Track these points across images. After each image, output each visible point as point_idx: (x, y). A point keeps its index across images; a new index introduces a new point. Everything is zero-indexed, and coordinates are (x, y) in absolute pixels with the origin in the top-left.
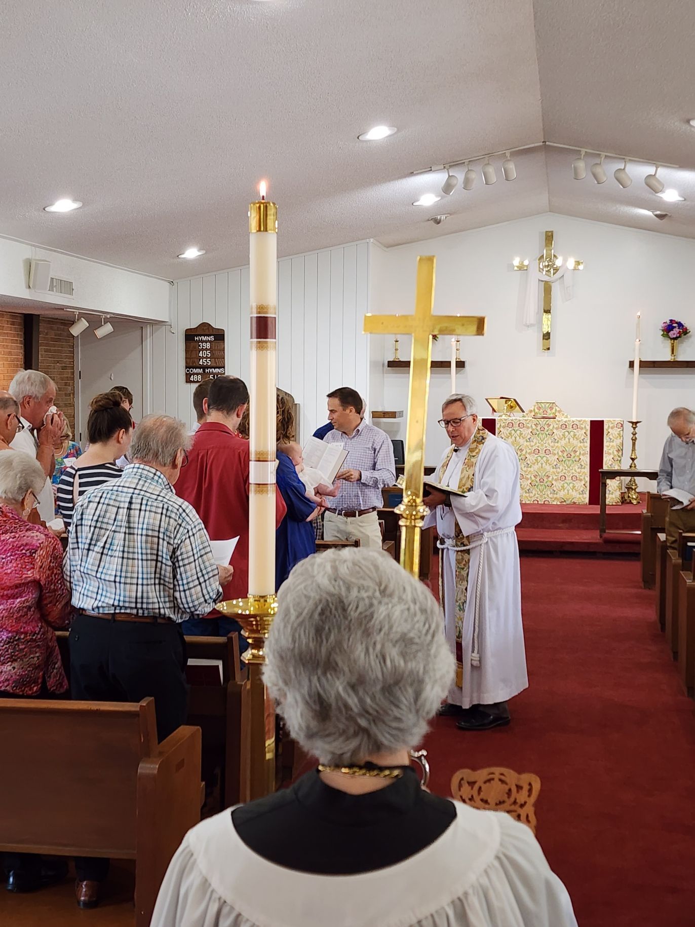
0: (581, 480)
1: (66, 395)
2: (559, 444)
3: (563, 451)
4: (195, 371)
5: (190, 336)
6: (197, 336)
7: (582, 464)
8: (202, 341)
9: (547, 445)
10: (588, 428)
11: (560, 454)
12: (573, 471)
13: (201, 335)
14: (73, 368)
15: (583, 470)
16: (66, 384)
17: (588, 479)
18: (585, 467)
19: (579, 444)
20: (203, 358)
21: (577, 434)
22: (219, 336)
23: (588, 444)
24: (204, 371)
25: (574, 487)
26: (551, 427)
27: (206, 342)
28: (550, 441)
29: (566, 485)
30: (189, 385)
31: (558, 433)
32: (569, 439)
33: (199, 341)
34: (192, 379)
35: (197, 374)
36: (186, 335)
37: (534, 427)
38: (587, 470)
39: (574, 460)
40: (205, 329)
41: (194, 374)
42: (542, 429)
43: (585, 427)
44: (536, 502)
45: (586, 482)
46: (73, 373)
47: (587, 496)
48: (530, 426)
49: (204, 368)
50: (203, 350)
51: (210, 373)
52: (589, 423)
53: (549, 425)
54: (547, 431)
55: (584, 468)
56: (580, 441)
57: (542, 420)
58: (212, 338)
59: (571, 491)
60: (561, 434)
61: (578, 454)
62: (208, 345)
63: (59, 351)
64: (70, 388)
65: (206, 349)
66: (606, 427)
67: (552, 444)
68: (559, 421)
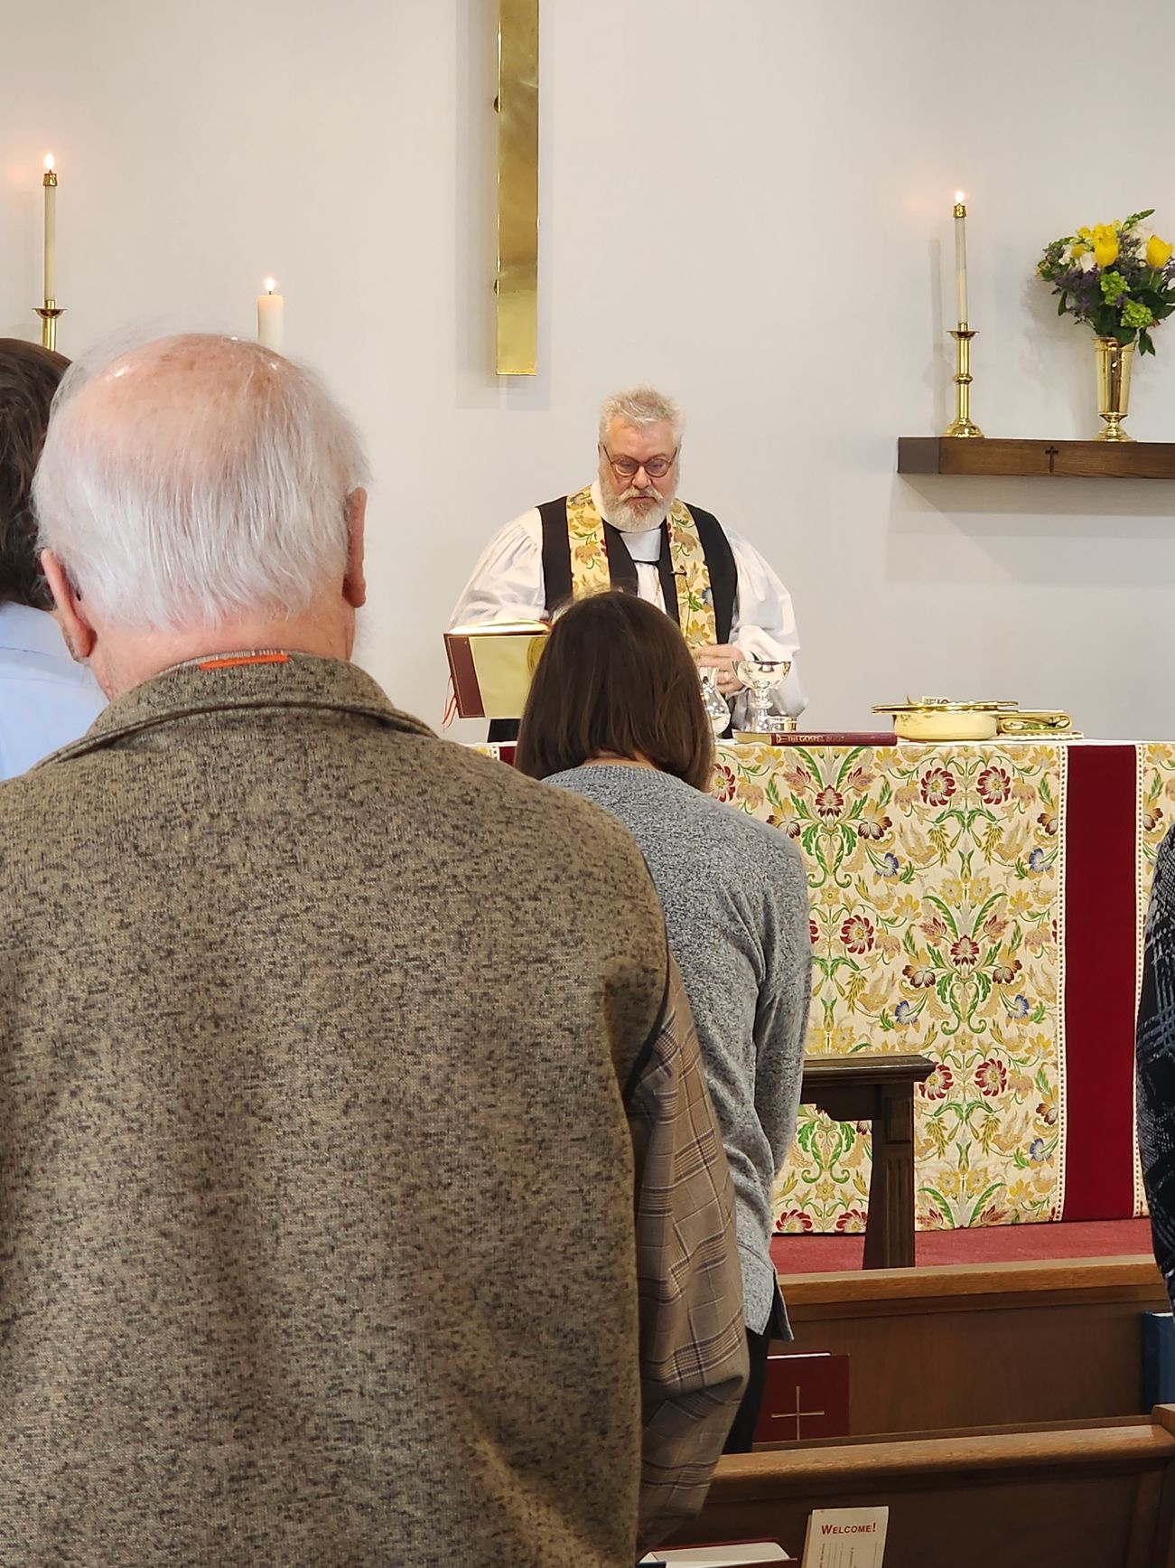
0: (1024, 1087)
2: (915, 889)
3: (933, 928)
7: (1029, 991)
9: (851, 892)
10: (1059, 788)
11: (921, 940)
12: (986, 1037)
15: (1032, 1029)
17: (1058, 1079)
18: (1041, 1009)
19: (1016, 886)
21: (1008, 826)
23: (1055, 881)
25: (990, 1125)
26: (874, 791)
28: (868, 871)
29: (950, 1118)
31: (912, 823)
32: (966, 858)
37: (784, 789)
38: (1053, 1028)
39: (989, 971)
42: (829, 804)
43: (1044, 784)
44: (798, 1227)
45: (1052, 1095)
47: (1056, 1170)
48: (761, 782)
52: (1062, 765)
53: (861, 778)
54: (857, 809)
55: (1038, 1018)
56: (1019, 866)
57: (829, 750)
59: (977, 1148)
60: (923, 830)
61: (1006, 937)
66: (1143, 785)
67: (878, 889)
68: (914, 758)
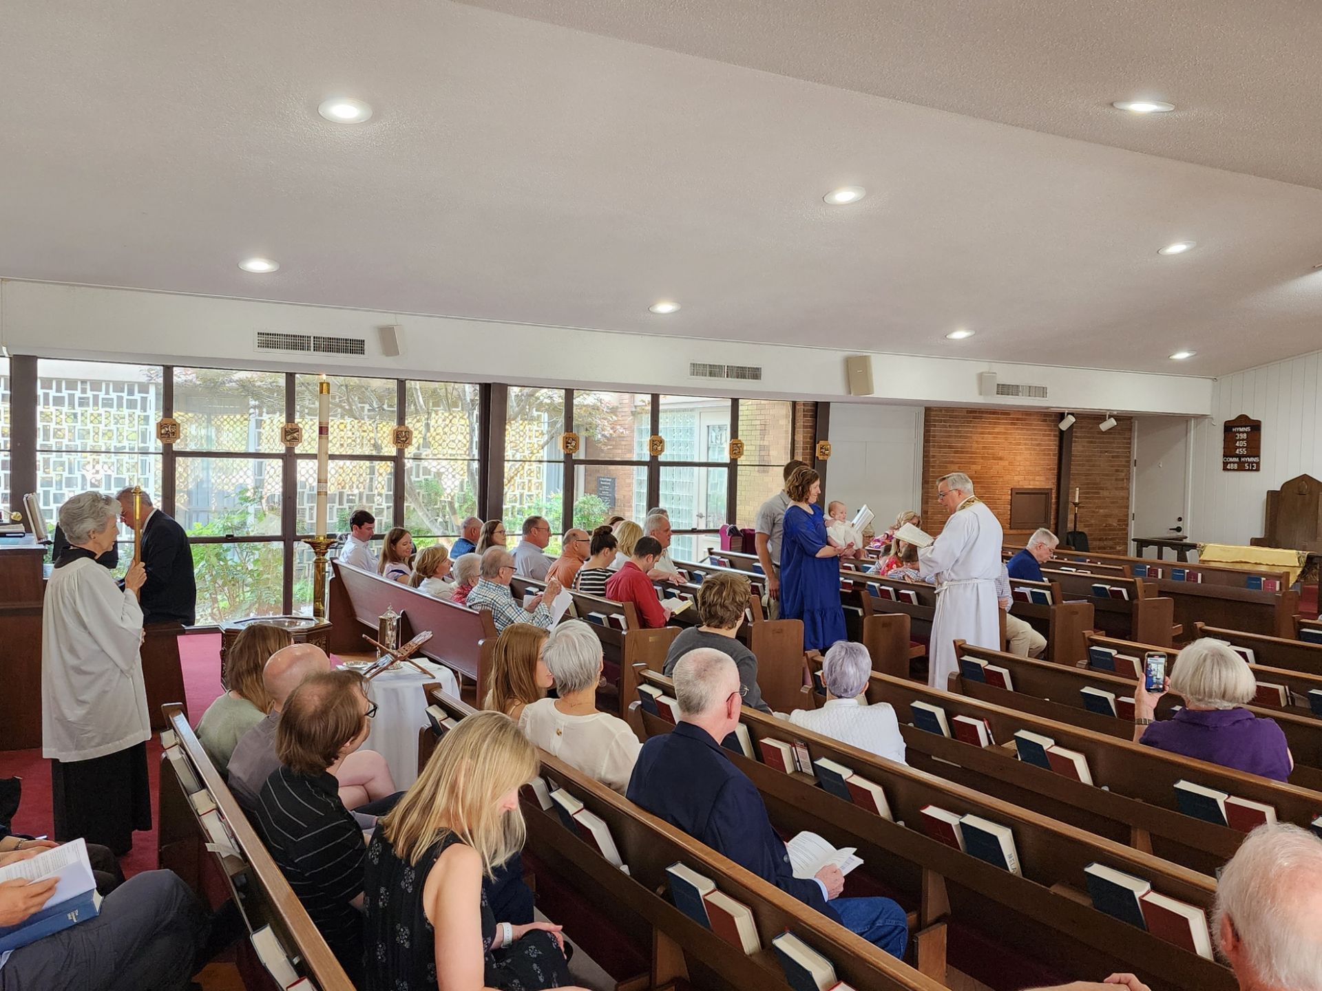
1: (1116, 480)
4: (1231, 460)
5: (1229, 427)
6: (1235, 427)
8: (1240, 432)
13: (1238, 427)
14: (1129, 457)
16: (1117, 471)
20: (1239, 447)
22: (1256, 427)
24: (1240, 459)
27: (1243, 432)
30: (1227, 473)
33: (1237, 432)
34: (1228, 467)
35: (1234, 463)
36: (1225, 426)
40: (1243, 420)
41: (1230, 463)
46: (1129, 462)
49: (1240, 456)
50: (1239, 440)
51: (1245, 462)
58: (1248, 429)
62: (1245, 435)
63: (1111, 443)
64: (1123, 474)
65: (1243, 440)
